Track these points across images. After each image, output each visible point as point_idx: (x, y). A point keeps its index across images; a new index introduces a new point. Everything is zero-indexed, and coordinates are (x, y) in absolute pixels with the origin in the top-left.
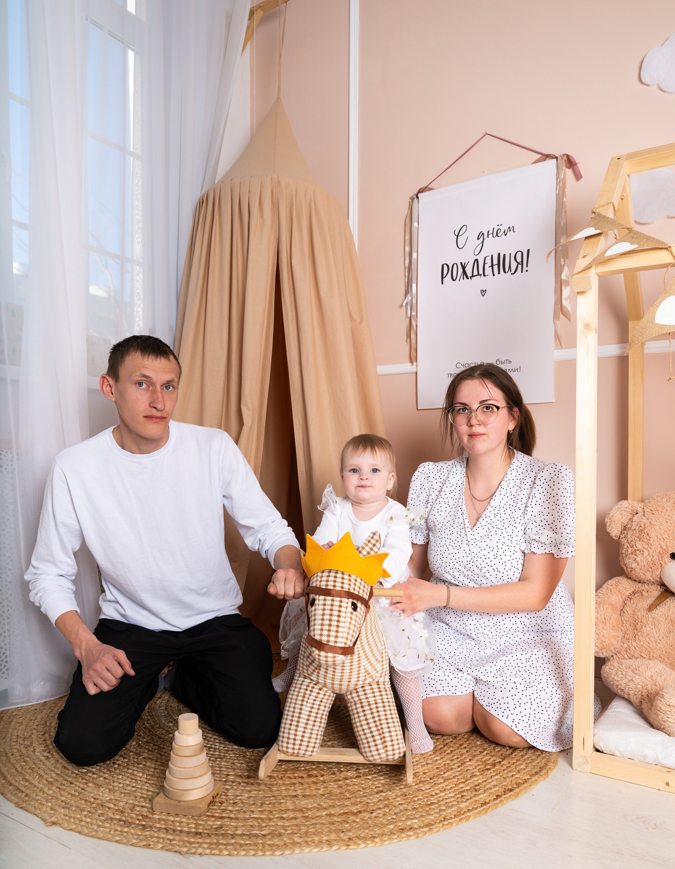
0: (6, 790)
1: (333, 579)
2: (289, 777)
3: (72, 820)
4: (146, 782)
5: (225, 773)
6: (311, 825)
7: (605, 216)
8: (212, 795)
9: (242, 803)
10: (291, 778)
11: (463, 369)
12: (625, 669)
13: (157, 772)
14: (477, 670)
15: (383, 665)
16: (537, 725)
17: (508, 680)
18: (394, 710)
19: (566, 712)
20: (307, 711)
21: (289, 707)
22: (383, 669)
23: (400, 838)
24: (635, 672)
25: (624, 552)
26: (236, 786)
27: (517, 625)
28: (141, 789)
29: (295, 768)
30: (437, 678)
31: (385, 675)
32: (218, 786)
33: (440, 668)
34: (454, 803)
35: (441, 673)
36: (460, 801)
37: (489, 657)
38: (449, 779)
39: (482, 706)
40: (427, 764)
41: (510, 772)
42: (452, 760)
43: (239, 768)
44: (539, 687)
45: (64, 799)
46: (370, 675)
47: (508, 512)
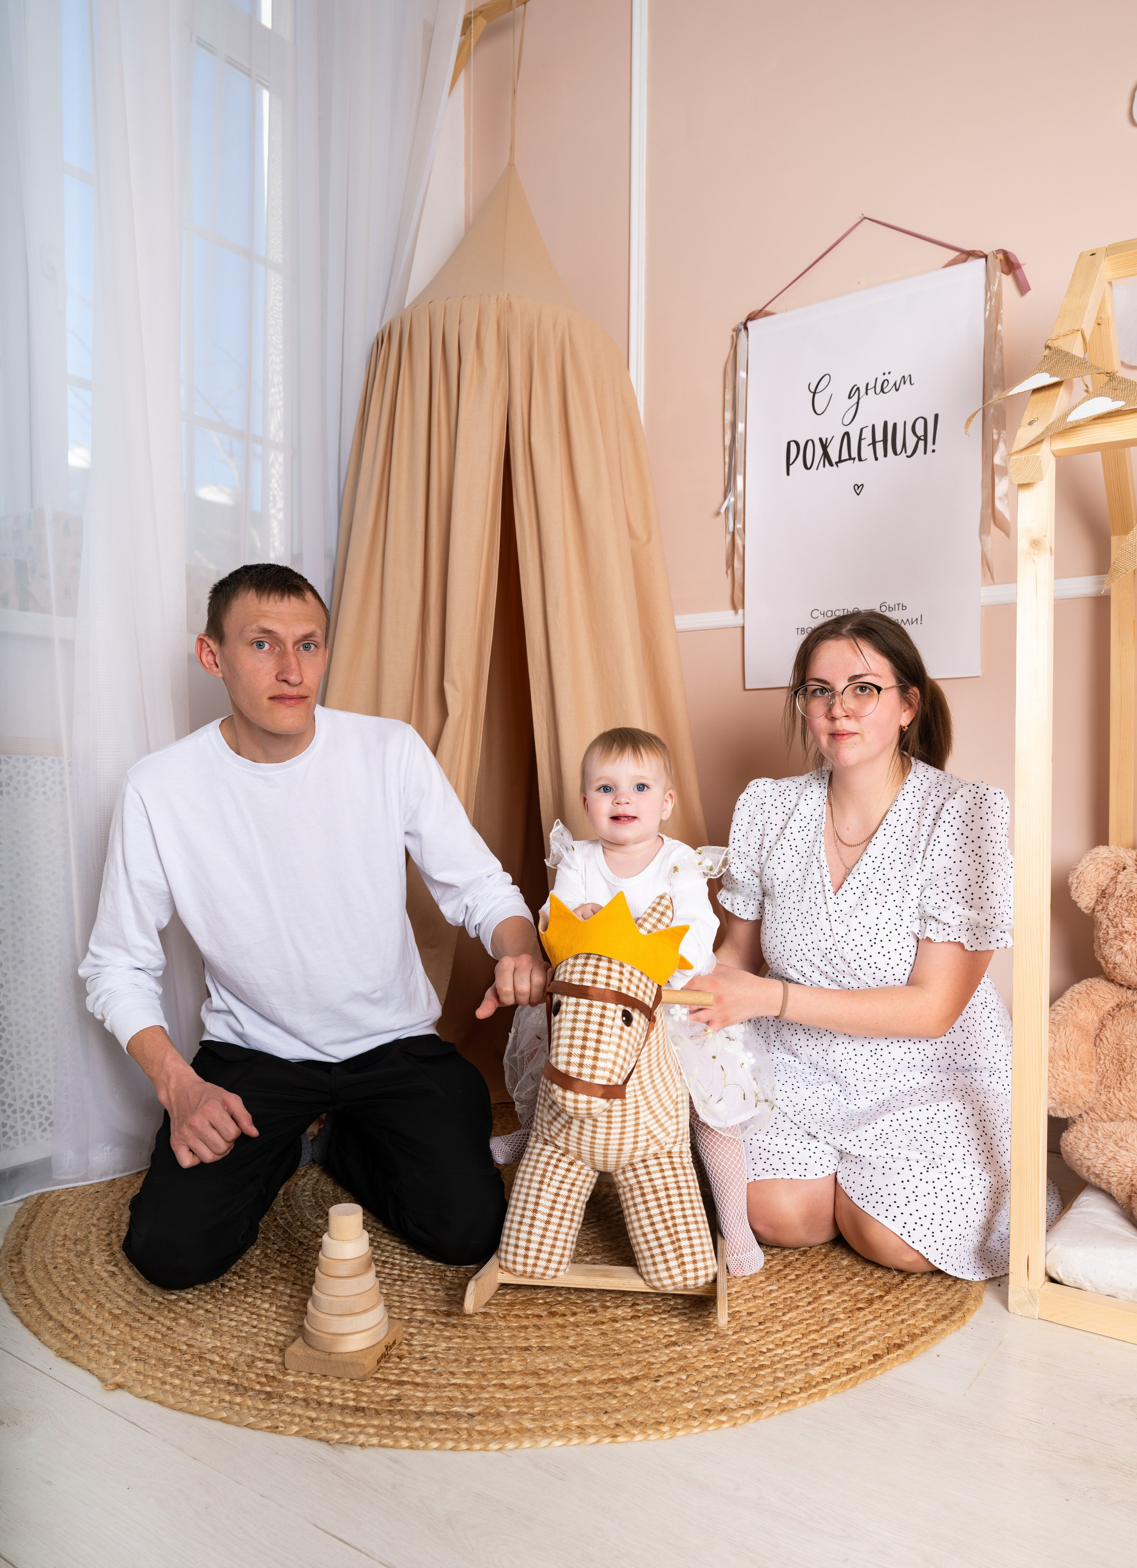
0: (41, 1328)
1: (592, 969)
2: (517, 1316)
3: (150, 1382)
4: (275, 1320)
5: (409, 1306)
6: (552, 1399)
7: (1067, 354)
8: (385, 1343)
9: (436, 1358)
10: (520, 1317)
11: (822, 620)
12: (1102, 1140)
13: (295, 1303)
14: (843, 1136)
15: (678, 1123)
16: (947, 1233)
17: (896, 1155)
18: (698, 1201)
19: (997, 1211)
20: (548, 1200)
21: (519, 1193)
22: (678, 1130)
23: (704, 1425)
24: (1121, 1144)
25: (1101, 935)
26: (426, 1328)
27: (912, 1056)
28: (267, 1330)
29: (528, 1300)
30: (773, 1148)
31: (683, 1140)
32: (395, 1329)
33: (778, 1131)
34: (800, 1367)
35: (780, 1140)
36: (811, 1363)
37: (864, 1114)
38: (792, 1325)
39: (850, 1199)
40: (755, 1297)
41: (898, 1314)
42: (797, 1292)
43: (432, 1299)
44: (950, 1168)
45: (137, 1344)
46: (655, 1139)
47: (897, 865)
